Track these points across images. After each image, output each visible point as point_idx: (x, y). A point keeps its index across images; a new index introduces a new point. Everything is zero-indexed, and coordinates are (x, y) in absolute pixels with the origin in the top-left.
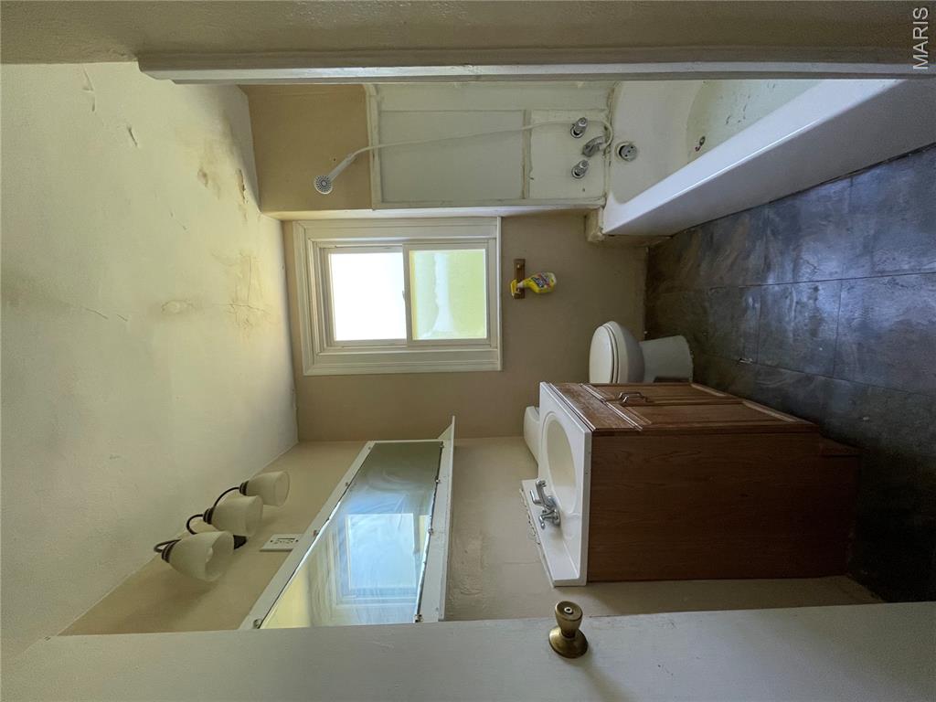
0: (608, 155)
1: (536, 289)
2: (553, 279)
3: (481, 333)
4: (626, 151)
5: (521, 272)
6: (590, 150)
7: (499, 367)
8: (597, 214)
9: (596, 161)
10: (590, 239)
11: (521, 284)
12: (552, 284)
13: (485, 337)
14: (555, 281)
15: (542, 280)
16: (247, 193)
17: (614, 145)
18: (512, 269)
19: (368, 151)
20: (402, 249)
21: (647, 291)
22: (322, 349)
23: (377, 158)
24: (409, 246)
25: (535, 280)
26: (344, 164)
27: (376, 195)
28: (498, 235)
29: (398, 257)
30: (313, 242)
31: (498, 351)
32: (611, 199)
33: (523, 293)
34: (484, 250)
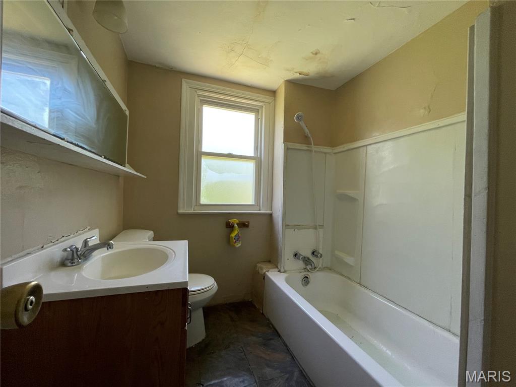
0: (303, 271)
1: (233, 235)
2: (238, 245)
3: (203, 201)
4: (306, 280)
5: (243, 225)
6: (307, 261)
7: (181, 211)
8: (274, 268)
9: (300, 264)
10: (259, 265)
11: (236, 225)
12: (236, 245)
13: (201, 203)
14: (237, 246)
15: (238, 238)
16: (297, 76)
17: (309, 273)
18: (244, 220)
19: (311, 145)
20: (256, 156)
21: (226, 304)
22: (199, 96)
23: (307, 148)
24: (257, 160)
25: (238, 234)
26: (307, 130)
27: (291, 145)
28: (262, 211)
29: (251, 153)
30: (263, 106)
31: (191, 211)
32: (285, 275)
33: (230, 226)
34: (254, 204)
